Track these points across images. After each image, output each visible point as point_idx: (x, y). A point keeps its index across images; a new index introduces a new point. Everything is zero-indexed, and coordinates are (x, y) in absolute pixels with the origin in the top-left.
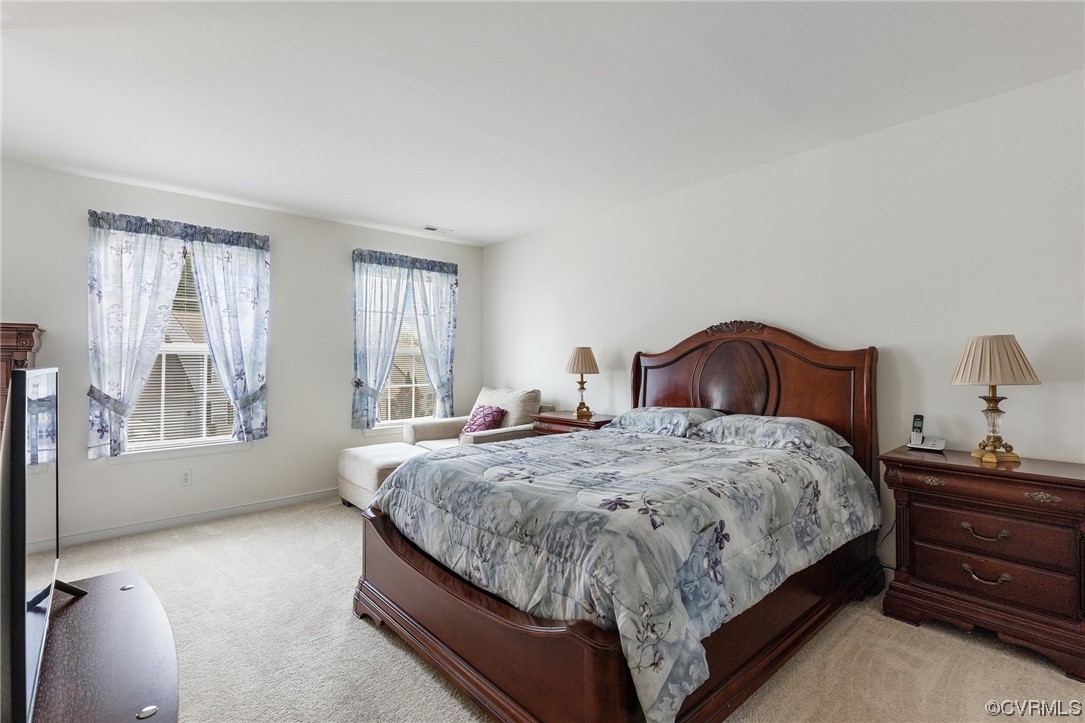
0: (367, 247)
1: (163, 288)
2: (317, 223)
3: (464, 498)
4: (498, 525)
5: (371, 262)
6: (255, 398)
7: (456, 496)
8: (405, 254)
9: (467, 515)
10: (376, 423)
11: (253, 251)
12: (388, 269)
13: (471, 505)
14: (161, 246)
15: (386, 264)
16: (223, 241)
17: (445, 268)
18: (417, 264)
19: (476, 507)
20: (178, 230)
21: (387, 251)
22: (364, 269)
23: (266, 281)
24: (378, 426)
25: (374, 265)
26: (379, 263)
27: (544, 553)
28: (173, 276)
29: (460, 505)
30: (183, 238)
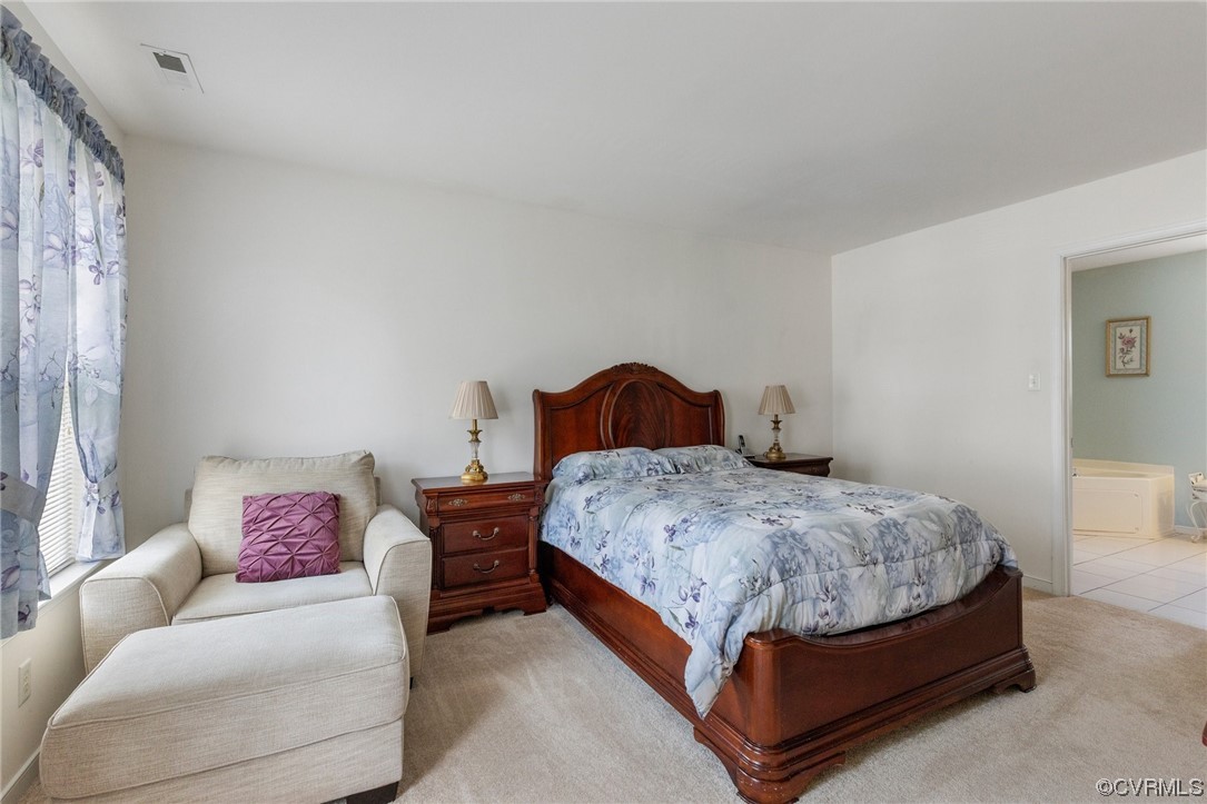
3: (889, 540)
4: (931, 545)
7: (880, 543)
9: (901, 553)
13: (900, 542)
19: (906, 542)
27: (959, 547)
29: (890, 549)
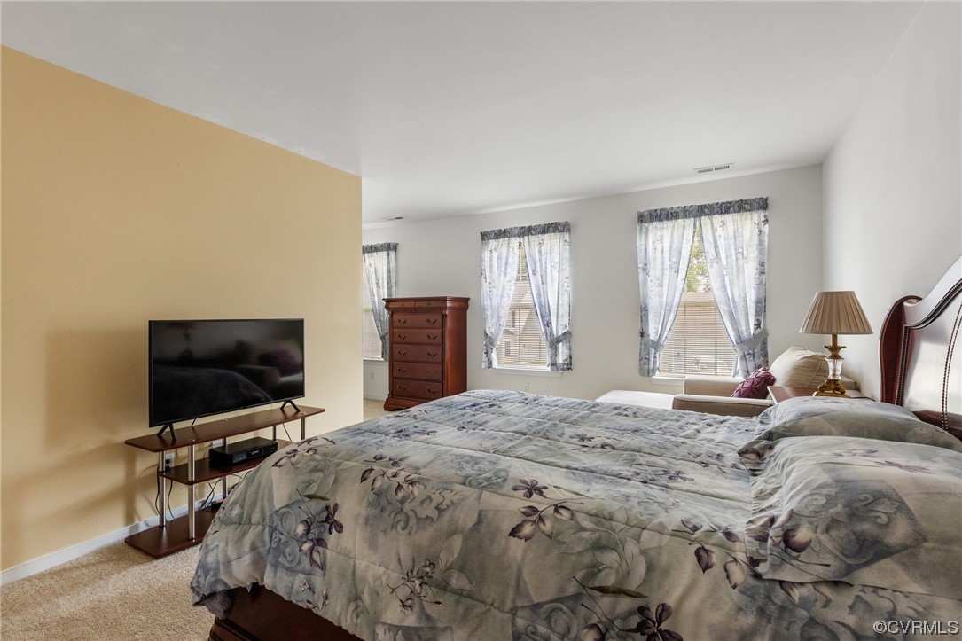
0: (645, 208)
1: (509, 270)
2: (603, 199)
5: (652, 221)
6: (558, 340)
8: (688, 204)
10: (657, 372)
11: (558, 235)
12: (668, 224)
14: (509, 244)
15: (667, 218)
16: (539, 233)
17: (746, 206)
18: (706, 211)
20: (516, 232)
21: (659, 207)
22: (644, 230)
23: (567, 255)
24: (658, 375)
25: (655, 223)
26: (660, 220)
28: (514, 260)
30: (519, 236)
